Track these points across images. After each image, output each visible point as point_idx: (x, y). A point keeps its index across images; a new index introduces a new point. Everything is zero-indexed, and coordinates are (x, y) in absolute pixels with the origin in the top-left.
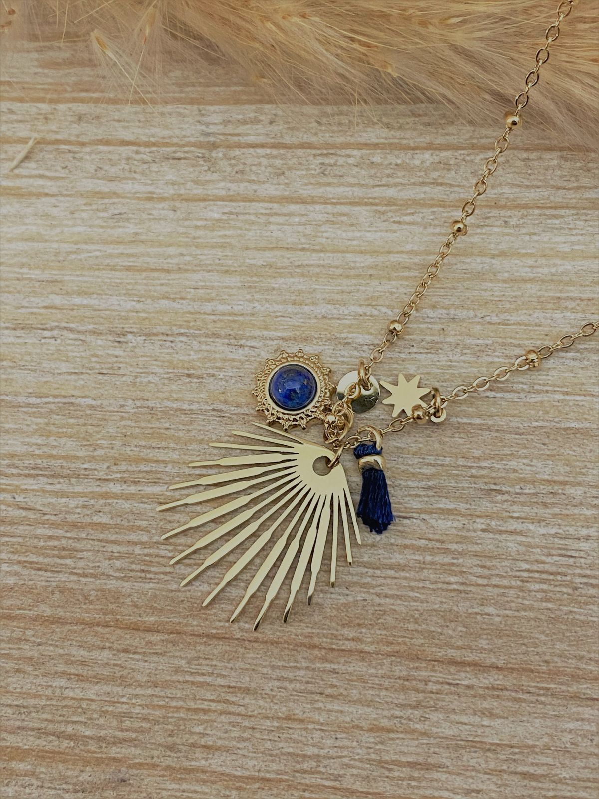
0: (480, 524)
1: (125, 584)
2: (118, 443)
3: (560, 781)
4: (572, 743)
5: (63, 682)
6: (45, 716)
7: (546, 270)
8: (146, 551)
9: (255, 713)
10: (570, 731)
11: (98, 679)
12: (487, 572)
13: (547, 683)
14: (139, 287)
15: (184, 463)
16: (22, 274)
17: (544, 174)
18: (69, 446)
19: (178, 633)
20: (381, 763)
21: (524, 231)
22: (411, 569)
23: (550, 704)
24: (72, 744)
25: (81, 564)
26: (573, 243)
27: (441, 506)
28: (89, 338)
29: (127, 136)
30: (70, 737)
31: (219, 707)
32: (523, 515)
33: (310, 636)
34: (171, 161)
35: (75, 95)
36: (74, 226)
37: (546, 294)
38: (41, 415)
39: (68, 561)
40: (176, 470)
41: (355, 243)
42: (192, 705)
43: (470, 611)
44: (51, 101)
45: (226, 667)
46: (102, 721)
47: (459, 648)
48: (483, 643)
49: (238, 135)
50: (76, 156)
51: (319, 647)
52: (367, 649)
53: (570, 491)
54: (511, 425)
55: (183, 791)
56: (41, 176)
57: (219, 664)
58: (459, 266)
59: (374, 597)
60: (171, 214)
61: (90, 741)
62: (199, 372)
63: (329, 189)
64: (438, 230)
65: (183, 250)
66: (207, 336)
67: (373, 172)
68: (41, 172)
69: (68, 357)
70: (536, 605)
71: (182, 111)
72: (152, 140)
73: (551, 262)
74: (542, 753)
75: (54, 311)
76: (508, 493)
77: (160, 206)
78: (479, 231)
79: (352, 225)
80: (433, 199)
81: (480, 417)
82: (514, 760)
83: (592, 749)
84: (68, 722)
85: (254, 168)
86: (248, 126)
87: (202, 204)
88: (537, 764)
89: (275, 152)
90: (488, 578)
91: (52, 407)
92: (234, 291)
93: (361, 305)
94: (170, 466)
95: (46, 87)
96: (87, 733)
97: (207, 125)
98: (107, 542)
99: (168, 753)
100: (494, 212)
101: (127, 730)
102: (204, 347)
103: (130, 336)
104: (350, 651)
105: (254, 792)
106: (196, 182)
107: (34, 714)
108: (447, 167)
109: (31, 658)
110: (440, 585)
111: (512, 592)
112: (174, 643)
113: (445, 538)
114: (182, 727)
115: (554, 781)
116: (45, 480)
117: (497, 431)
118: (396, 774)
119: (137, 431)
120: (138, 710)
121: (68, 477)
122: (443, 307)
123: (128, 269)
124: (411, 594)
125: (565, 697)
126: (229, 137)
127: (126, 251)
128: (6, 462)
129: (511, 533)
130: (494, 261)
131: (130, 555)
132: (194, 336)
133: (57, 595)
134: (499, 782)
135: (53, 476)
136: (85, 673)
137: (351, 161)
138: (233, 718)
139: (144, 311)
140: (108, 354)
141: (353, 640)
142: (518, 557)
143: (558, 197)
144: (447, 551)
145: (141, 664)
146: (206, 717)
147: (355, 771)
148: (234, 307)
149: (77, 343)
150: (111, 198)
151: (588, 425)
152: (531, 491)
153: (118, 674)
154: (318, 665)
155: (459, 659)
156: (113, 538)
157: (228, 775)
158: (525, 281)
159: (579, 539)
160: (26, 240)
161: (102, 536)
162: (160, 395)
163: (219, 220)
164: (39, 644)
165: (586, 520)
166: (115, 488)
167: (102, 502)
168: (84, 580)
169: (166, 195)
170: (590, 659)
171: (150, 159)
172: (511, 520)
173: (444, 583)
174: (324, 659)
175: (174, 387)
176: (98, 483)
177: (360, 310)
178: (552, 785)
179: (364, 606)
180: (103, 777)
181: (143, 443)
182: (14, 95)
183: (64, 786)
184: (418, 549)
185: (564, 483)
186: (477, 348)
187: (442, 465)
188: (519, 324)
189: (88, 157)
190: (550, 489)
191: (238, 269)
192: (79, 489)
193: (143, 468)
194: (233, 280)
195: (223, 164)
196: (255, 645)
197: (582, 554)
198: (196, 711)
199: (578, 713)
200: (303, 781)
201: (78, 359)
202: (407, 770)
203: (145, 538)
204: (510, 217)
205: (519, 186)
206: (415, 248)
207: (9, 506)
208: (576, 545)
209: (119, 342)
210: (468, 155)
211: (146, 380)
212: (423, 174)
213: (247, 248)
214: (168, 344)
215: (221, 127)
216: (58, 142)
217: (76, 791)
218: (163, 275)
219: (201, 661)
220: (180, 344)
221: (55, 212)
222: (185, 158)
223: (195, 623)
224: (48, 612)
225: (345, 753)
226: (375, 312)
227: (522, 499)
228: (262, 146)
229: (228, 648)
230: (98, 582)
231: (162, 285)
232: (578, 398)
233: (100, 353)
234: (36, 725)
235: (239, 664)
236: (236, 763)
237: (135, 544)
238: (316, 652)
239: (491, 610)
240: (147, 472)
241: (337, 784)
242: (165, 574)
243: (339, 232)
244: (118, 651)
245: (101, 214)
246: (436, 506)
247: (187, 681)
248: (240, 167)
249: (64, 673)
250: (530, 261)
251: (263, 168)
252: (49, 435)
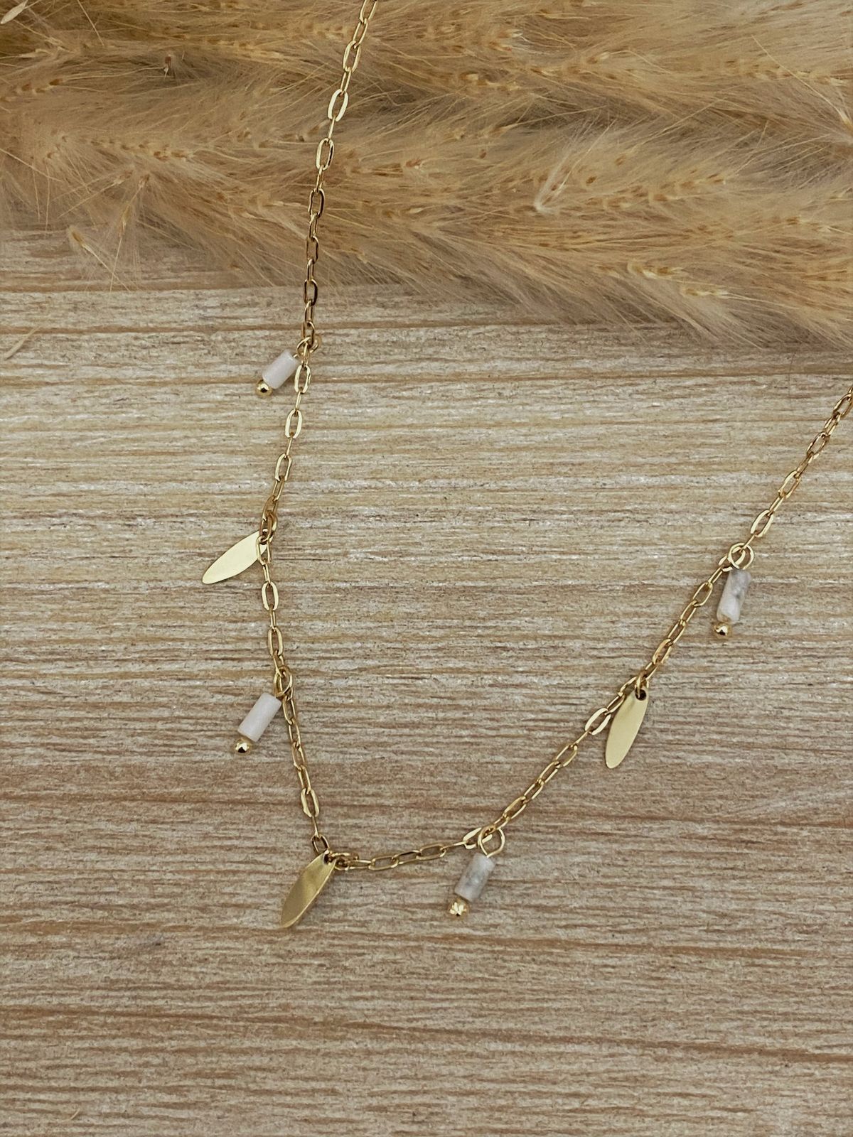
0: (488, 679)
1: (149, 759)
2: (134, 624)
3: (571, 911)
4: (580, 876)
5: (93, 856)
6: (77, 890)
7: (539, 438)
8: (168, 726)
9: (283, 870)
10: (578, 865)
11: (128, 850)
12: (495, 724)
13: (555, 821)
14: (146, 471)
15: (201, 640)
16: (27, 463)
17: (534, 347)
18: (86, 630)
19: (204, 801)
20: (404, 907)
21: (517, 401)
22: (425, 725)
23: (558, 841)
24: (106, 914)
25: (104, 742)
26: (563, 412)
27: (451, 665)
28: (99, 523)
29: (126, 323)
30: (103, 907)
31: (248, 867)
32: (526, 669)
33: (331, 795)
34: (171, 346)
35: (67, 283)
36: (78, 413)
37: (540, 461)
38: (54, 601)
39: (91, 741)
40: (193, 647)
41: (356, 419)
42: (221, 867)
43: (482, 761)
44: (44, 290)
45: (252, 830)
46: (134, 890)
47: (472, 796)
48: (494, 789)
49: (236, 318)
50: (74, 344)
51: (342, 805)
52: (387, 803)
53: (569, 644)
54: (513, 585)
55: (217, 949)
56: (40, 366)
57: (245, 827)
58: (457, 437)
59: (392, 755)
60: (172, 398)
61: (124, 910)
62: (210, 551)
63: (329, 368)
64: (436, 404)
65: (188, 433)
66: (217, 515)
67: (370, 350)
68: (39, 361)
69: (78, 542)
70: (542, 751)
71: (178, 295)
72: (151, 325)
73: (544, 430)
74: (553, 886)
75: (62, 498)
76: (512, 649)
77: (163, 390)
78: (475, 403)
79: (353, 402)
80: (430, 374)
81: (484, 579)
82: (528, 895)
83: (599, 880)
84: (101, 894)
85: (253, 349)
86: (246, 309)
87: (205, 387)
88: (549, 897)
89: (274, 333)
90: (497, 729)
91: (66, 592)
92: (241, 471)
93: (365, 479)
94: (187, 643)
95: (39, 275)
96: (120, 902)
97: (205, 308)
98: (129, 719)
99: (201, 914)
100: (489, 385)
101: (159, 896)
102: (213, 526)
103: (139, 520)
104: (370, 806)
105: (286, 944)
106: (197, 365)
107: (66, 889)
108: (442, 343)
109: (61, 836)
110: (452, 740)
111: (519, 741)
112: (200, 811)
113: (455, 695)
114: (213, 890)
115: (565, 912)
116: (63, 663)
117: (500, 592)
118: (419, 916)
119: (153, 611)
120: (169, 876)
121: (86, 659)
122: (444, 478)
123: (134, 453)
124: (426, 749)
125: (572, 834)
126: (227, 321)
127: (131, 436)
128: (23, 649)
129: (517, 686)
130: (490, 432)
131: (153, 730)
132: (203, 516)
133: (83, 774)
134: (515, 916)
135: (71, 660)
136: (115, 846)
137: (347, 340)
138: (261, 877)
139: (152, 494)
140: (119, 538)
141: (373, 795)
142: (523, 708)
143: (549, 368)
144: (458, 707)
145: (170, 833)
146: (236, 878)
147: (380, 916)
148: (243, 486)
149: (89, 528)
150: (111, 384)
151: (583, 582)
152: (534, 646)
153: (148, 845)
154: (341, 821)
155: (473, 806)
156: (135, 715)
157: (259, 930)
158: (519, 449)
159: (579, 688)
160: (29, 430)
161: (123, 715)
162: (173, 575)
163: (220, 402)
164: (67, 822)
165: (586, 669)
166: (135, 668)
167: (121, 682)
168: (109, 758)
169: (168, 379)
170: (594, 797)
171: (148, 344)
172: (517, 675)
173: (456, 737)
174: (346, 816)
175: (187, 567)
176: (116, 663)
177: (365, 483)
178: (564, 915)
179: (382, 764)
180: (138, 942)
181: (159, 623)
182: (8, 284)
183: (100, 954)
184: (431, 706)
185: (563, 637)
186: (478, 515)
187: (450, 627)
188: (516, 490)
189: (86, 345)
190: (550, 643)
191: (244, 449)
192: (97, 671)
193: (160, 646)
194: (240, 460)
195: (222, 346)
196: (279, 807)
197: (583, 701)
198: (225, 873)
199: (585, 848)
200: (332, 930)
201: (89, 545)
202: (429, 912)
203: (166, 714)
204: (504, 388)
205: (511, 359)
206: (415, 422)
207: (29, 691)
208: (577, 693)
209: (129, 525)
210: (461, 331)
211: (158, 561)
212: (418, 350)
213: (251, 429)
214: (178, 525)
215: (219, 310)
216: (54, 330)
217: (112, 958)
218: (169, 458)
219: (228, 826)
220: (190, 525)
221: (56, 400)
222: (184, 343)
223: (220, 791)
224: (75, 790)
225: (371, 900)
226: (380, 485)
227: (526, 654)
228: (261, 328)
229: (253, 812)
230: (123, 758)
231: (169, 467)
232: (574, 557)
233: (110, 537)
234: (69, 899)
235: (266, 826)
236: (267, 919)
237: (157, 720)
238: (339, 810)
239: (501, 758)
240: (164, 650)
241: (363, 930)
242: (189, 746)
243: (341, 409)
244: (146, 822)
245: (104, 401)
246: (445, 666)
247: (215, 847)
248: (241, 349)
249: (94, 847)
250: (524, 431)
251: (263, 350)
252: (65, 620)
